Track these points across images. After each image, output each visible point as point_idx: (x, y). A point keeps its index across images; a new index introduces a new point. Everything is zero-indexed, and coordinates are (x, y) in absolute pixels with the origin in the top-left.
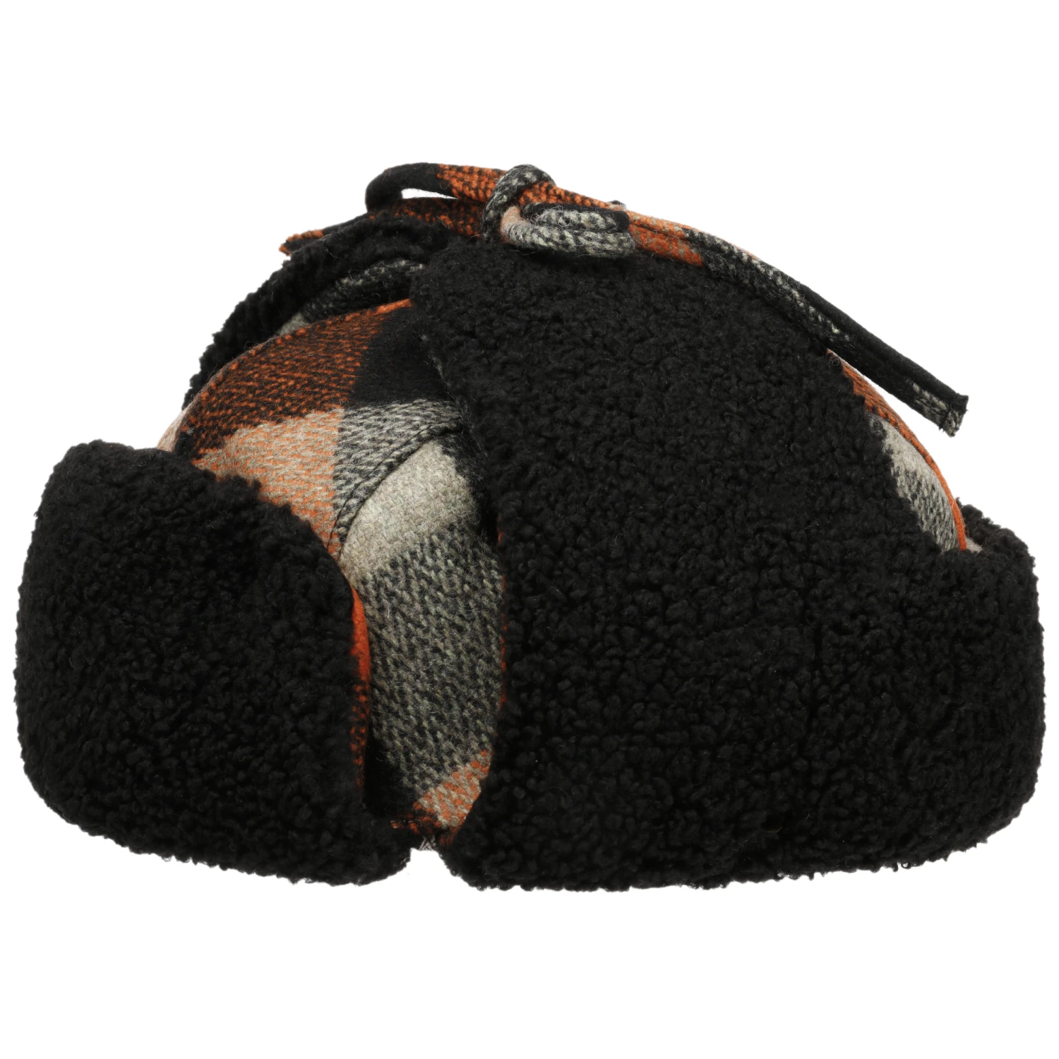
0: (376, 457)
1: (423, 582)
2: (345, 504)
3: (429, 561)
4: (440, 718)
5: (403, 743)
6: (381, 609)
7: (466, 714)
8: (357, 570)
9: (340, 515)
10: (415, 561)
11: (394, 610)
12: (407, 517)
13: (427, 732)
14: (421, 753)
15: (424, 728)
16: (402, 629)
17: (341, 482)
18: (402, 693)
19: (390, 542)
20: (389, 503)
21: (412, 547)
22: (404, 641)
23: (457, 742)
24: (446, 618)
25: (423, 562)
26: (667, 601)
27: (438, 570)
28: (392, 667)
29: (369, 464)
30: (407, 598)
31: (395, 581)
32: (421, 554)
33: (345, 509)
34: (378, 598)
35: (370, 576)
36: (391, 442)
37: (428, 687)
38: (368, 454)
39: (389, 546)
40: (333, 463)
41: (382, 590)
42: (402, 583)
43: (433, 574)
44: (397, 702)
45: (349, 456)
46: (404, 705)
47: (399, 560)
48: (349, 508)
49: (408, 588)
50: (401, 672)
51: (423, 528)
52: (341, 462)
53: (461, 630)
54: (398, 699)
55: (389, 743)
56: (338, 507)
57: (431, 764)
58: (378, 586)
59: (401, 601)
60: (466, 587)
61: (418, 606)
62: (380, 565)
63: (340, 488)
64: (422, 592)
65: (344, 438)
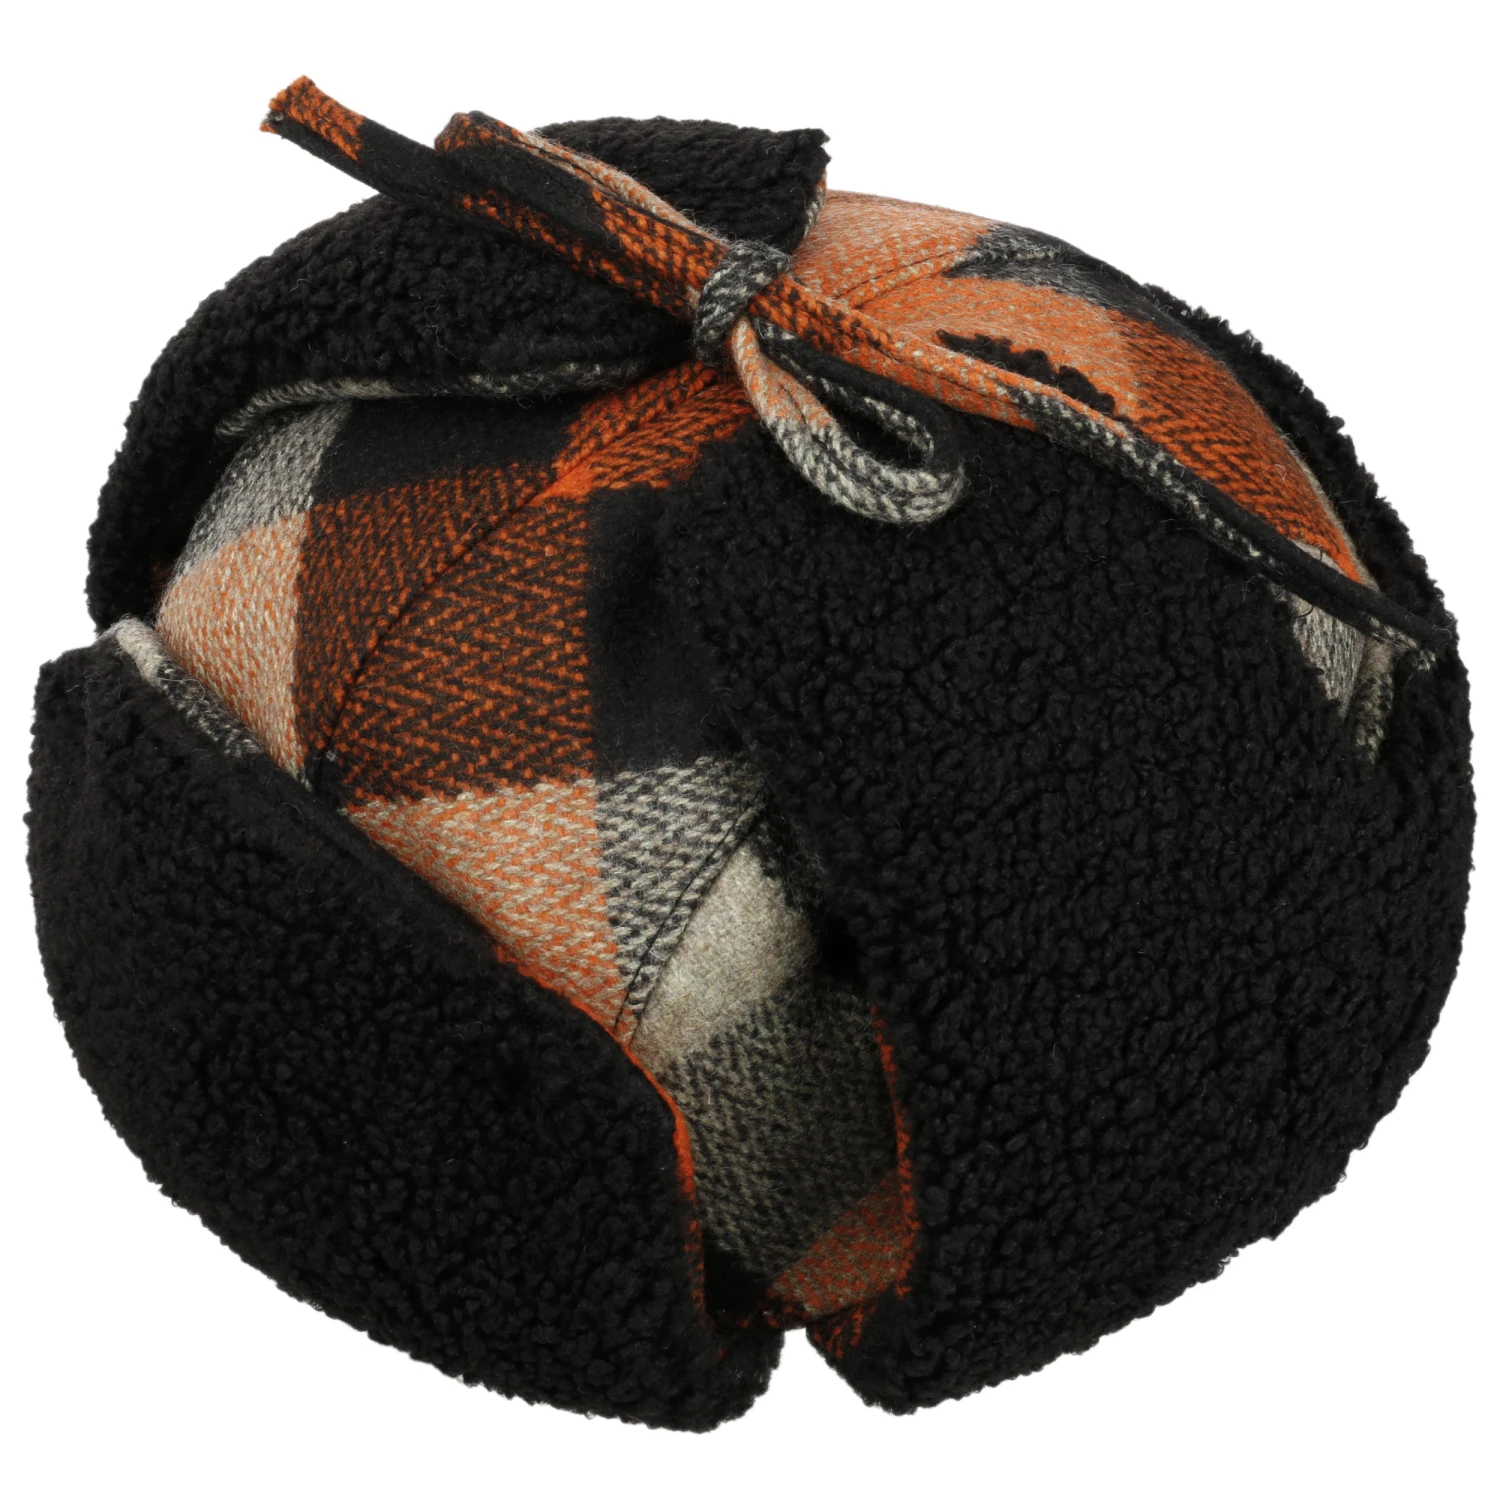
0: (668, 888)
1: (757, 1059)
2: (638, 970)
3: (764, 1033)
4: (787, 1192)
5: (738, 1226)
6: (699, 1095)
7: (821, 1180)
8: (662, 1054)
9: (632, 987)
10: (744, 1036)
11: (716, 1094)
12: (732, 985)
13: (771, 1211)
14: (765, 1233)
15: (766, 1207)
16: (730, 1113)
17: (623, 931)
18: (730, 1176)
19: (711, 1018)
20: (702, 967)
21: (741, 1021)
22: (730, 1123)
23: (812, 1212)
24: (788, 1091)
25: (755, 1034)
26: (1122, 1102)
27: (774, 1040)
28: (716, 1151)
29: (662, 901)
30: (735, 1077)
31: (717, 1061)
32: (753, 1026)
33: (639, 978)
34: (694, 1083)
35: (682, 1061)
36: (686, 858)
37: (768, 1167)
38: (655, 883)
39: (708, 1024)
40: (603, 891)
41: (700, 1075)
42: (727, 1063)
43: (770, 1047)
44: (725, 1186)
45: (627, 884)
46: (736, 1188)
47: (723, 1039)
48: (646, 979)
49: (735, 1067)
50: (728, 1155)
51: (755, 995)
52: (614, 892)
53: (807, 1098)
54: (726, 1183)
55: (719, 1231)
56: (627, 974)
57: (779, 1242)
58: (692, 1070)
59: (726, 1082)
60: (814, 1049)
61: (749, 1085)
62: (697, 1047)
63: (624, 940)
64: (754, 1068)
65: (610, 844)
